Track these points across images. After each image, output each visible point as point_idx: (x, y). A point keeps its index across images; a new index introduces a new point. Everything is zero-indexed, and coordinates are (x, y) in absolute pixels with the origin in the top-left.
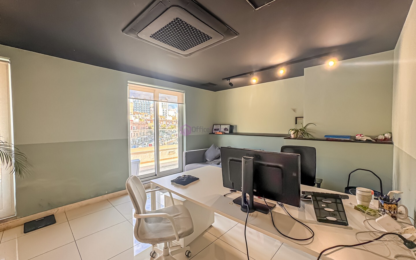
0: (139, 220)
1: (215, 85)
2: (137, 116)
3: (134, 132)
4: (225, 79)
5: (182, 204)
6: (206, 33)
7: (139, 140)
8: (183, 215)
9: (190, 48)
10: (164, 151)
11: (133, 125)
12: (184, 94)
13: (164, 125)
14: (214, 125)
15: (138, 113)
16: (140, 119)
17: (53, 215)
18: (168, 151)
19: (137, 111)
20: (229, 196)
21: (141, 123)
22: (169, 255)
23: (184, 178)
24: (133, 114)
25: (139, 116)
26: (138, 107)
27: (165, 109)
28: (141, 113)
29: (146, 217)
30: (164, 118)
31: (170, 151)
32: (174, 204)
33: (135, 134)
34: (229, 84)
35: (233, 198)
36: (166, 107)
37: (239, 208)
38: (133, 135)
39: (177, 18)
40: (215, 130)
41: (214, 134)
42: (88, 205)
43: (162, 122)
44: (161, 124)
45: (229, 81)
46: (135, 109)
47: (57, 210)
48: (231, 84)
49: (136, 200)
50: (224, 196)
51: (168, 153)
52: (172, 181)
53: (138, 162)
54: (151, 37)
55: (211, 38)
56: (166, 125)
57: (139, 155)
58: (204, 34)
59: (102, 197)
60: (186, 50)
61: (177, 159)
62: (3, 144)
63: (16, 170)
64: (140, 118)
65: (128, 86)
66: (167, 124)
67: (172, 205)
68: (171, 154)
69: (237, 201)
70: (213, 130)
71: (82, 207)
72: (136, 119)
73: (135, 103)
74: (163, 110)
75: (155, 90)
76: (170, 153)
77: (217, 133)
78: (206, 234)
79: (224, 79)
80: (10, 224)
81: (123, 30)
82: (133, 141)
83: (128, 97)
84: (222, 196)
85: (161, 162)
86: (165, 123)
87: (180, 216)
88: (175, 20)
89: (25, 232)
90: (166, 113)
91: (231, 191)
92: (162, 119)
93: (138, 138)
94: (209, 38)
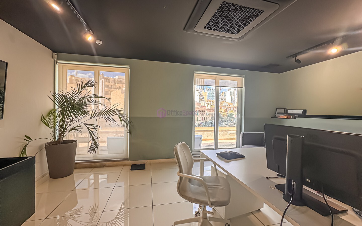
0: (181, 178)
1: (278, 65)
2: (209, 103)
3: (207, 116)
4: (290, 56)
5: (225, 177)
6: (255, 8)
7: (210, 123)
8: (222, 187)
9: (242, 29)
10: (226, 132)
11: (206, 110)
12: (244, 79)
13: (232, 110)
14: (277, 109)
15: (210, 101)
16: (212, 106)
17: (145, 164)
18: (229, 132)
19: (209, 99)
20: (272, 180)
21: (212, 109)
22: (206, 218)
23: (229, 153)
24: (206, 102)
25: (211, 103)
26: (211, 95)
27: (233, 97)
28: (212, 100)
29: (190, 178)
30: (232, 105)
31: (231, 132)
32: (217, 175)
33: (208, 117)
34: (296, 61)
35: (276, 183)
36: (234, 95)
37: (280, 195)
38: (206, 118)
39: (223, 2)
40: (278, 113)
41: (277, 117)
42: (163, 163)
43: (230, 108)
44: (229, 110)
45: (295, 58)
46: (208, 97)
47: (147, 161)
48: (298, 61)
49: (180, 161)
50: (267, 178)
51: (229, 134)
52: (217, 154)
53: (200, 138)
54: (204, 28)
55: (263, 11)
56: (233, 111)
57: (204, 133)
58: (253, 9)
59: (173, 159)
60: (238, 32)
61: (235, 141)
62: (124, 115)
63: (129, 132)
64: (212, 104)
65: (194, 76)
66: (235, 110)
67: (216, 176)
68: (232, 136)
69: (279, 187)
70: (276, 114)
71: (160, 163)
72: (208, 105)
73: (209, 92)
74: (232, 98)
75: (216, 77)
76: (231, 134)
77: (281, 117)
78: (252, 216)
79: (288, 57)
80: (126, 163)
81: (184, 29)
82: (206, 123)
83: (194, 84)
84: (264, 177)
85: (219, 141)
86: (233, 109)
87: (219, 187)
88: (222, 5)
89: (131, 170)
90: (234, 101)
91: (277, 175)
92: (230, 105)
93: (209, 121)
94: (261, 12)
